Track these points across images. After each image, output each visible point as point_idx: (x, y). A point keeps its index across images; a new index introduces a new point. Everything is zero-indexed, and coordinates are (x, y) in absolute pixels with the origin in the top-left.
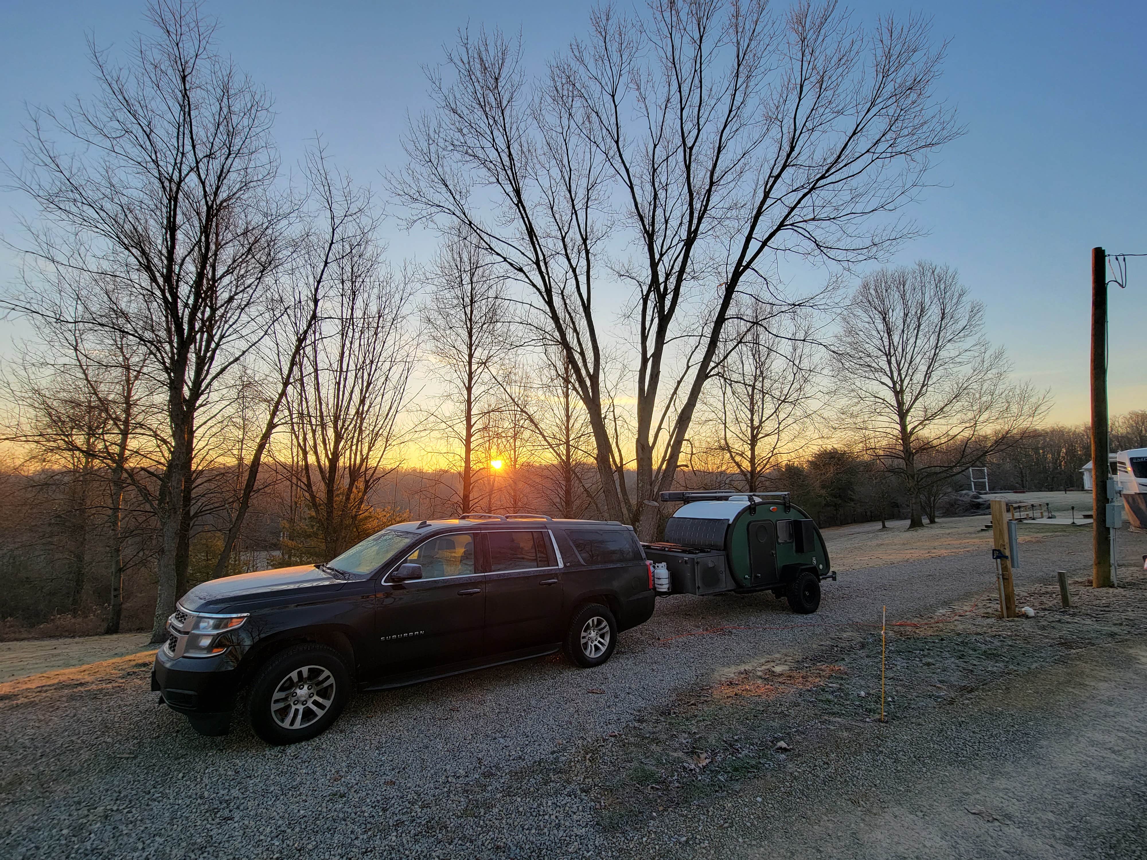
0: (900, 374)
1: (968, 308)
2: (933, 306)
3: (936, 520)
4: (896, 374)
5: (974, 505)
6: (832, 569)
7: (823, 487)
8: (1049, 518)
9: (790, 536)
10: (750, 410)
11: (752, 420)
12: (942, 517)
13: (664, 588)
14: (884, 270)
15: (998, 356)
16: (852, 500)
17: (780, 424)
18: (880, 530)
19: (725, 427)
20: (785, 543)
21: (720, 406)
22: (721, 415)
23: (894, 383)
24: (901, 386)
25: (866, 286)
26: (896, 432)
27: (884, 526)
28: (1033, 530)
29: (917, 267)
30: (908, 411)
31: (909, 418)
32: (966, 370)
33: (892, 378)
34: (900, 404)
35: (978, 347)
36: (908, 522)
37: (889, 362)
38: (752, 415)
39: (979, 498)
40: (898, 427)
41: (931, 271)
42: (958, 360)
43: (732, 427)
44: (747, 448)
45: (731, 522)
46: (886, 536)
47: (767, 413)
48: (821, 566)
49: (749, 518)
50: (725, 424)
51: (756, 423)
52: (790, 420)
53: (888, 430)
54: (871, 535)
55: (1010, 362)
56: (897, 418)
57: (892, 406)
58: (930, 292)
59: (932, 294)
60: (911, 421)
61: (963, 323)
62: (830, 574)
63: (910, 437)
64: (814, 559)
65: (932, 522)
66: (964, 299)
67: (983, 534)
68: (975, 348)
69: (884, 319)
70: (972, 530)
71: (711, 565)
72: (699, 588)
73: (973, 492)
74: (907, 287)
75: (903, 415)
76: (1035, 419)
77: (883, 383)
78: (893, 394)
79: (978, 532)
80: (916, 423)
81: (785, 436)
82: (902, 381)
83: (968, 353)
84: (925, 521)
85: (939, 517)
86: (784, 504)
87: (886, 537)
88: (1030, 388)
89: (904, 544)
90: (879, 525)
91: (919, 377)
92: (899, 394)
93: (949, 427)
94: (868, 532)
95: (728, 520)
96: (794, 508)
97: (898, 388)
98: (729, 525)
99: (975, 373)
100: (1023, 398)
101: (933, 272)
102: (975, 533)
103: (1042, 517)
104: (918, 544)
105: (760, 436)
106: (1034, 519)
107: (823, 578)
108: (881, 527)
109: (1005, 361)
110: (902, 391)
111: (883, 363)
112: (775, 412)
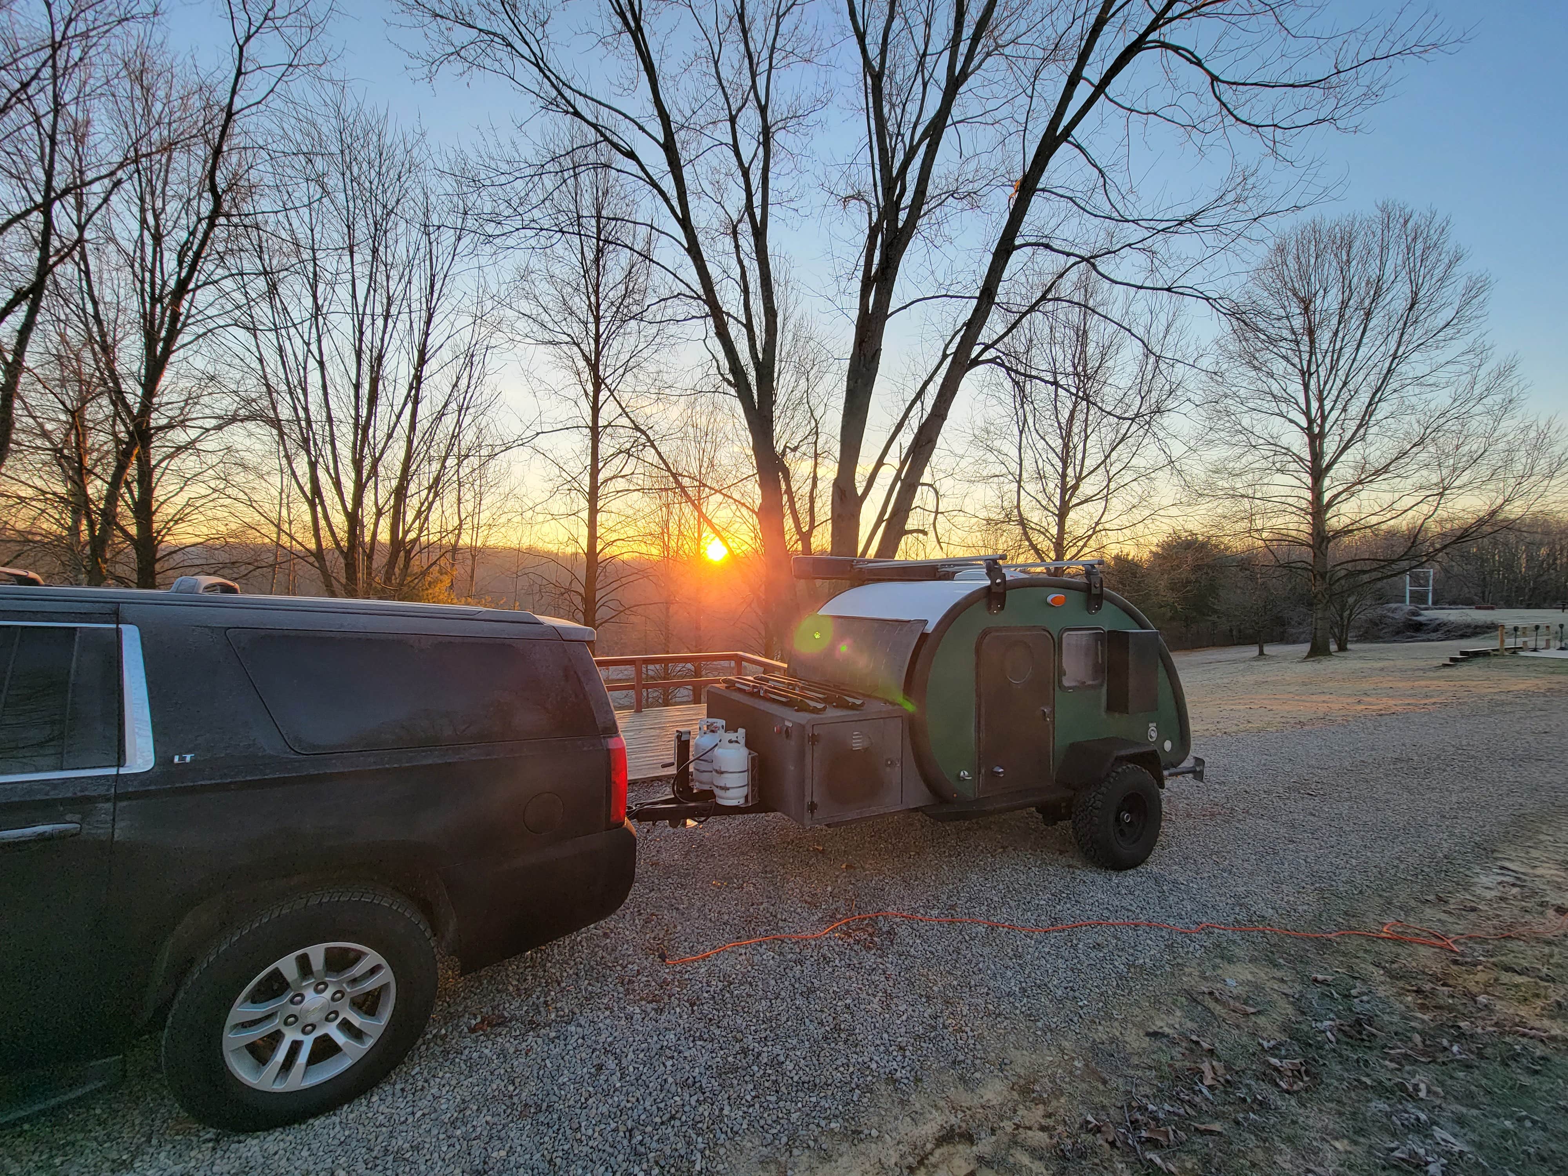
0: (1321, 407)
1: (1460, 287)
2: (1398, 285)
3: (1349, 646)
4: (1315, 405)
5: (1410, 625)
6: (1192, 753)
7: (1173, 587)
8: (1562, 649)
9: (1097, 670)
10: (1061, 459)
11: (1064, 476)
12: (1357, 642)
13: (734, 797)
14: (1318, 219)
15: (1504, 372)
16: (1215, 611)
17: (1110, 481)
18: (1255, 659)
19: (1020, 487)
20: (1082, 687)
21: (1014, 453)
22: (1014, 467)
23: (1311, 422)
24: (1322, 427)
25: (1281, 250)
26: (1304, 504)
27: (1261, 653)
28: (1542, 669)
29: (1379, 214)
30: (1329, 466)
31: (1327, 482)
32: (1442, 399)
33: (1307, 413)
34: (1317, 455)
35: (1471, 356)
36: (1306, 648)
37: (1306, 386)
38: (1065, 468)
39: (1420, 615)
40: (1308, 495)
41: (1402, 220)
42: (1431, 380)
43: (1031, 487)
44: (1053, 520)
45: (930, 628)
46: (1267, 668)
47: (1089, 463)
48: (1168, 745)
49: (984, 618)
50: (1019, 482)
51: (1071, 482)
52: (1128, 476)
53: (1290, 500)
54: (1242, 666)
55: (1522, 386)
56: (1308, 480)
57: (1301, 459)
58: (1394, 259)
59: (1399, 262)
60: (1330, 486)
61: (1447, 314)
62: (1188, 763)
63: (1326, 512)
64: (1152, 726)
65: (1342, 648)
66: (1456, 270)
67: (1447, 672)
68: (1466, 357)
69: (1306, 309)
70: (1421, 664)
71: (857, 743)
72: (813, 807)
73: (1408, 606)
74: (1354, 251)
75: (1318, 472)
76: (1553, 483)
77: (1291, 421)
78: (1306, 439)
79: (1438, 668)
80: (1340, 488)
81: (1116, 503)
82: (1324, 418)
83: (1450, 368)
84: (1333, 647)
85: (1352, 642)
86: (1087, 589)
87: (1267, 671)
88: (1553, 429)
89: (1304, 684)
90: (1254, 651)
91: (1357, 408)
92: (1315, 439)
93: (1397, 495)
94: (1235, 661)
95: (925, 622)
96: (1112, 600)
97: (1317, 430)
98: (924, 636)
99: (1458, 403)
100: (1538, 446)
101: (1406, 222)
102: (1430, 670)
103: (1547, 647)
104: (1331, 684)
105: (1075, 501)
106: (1535, 650)
107: (1170, 775)
108: (1257, 653)
109: (1515, 381)
110: (1322, 435)
111: (1296, 388)
112: (1104, 462)
